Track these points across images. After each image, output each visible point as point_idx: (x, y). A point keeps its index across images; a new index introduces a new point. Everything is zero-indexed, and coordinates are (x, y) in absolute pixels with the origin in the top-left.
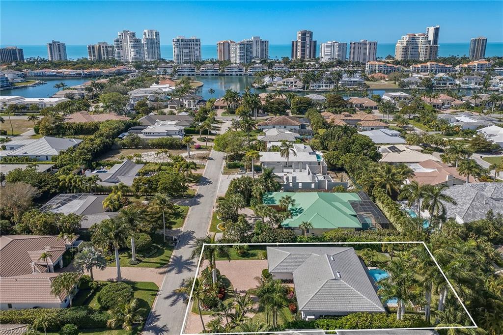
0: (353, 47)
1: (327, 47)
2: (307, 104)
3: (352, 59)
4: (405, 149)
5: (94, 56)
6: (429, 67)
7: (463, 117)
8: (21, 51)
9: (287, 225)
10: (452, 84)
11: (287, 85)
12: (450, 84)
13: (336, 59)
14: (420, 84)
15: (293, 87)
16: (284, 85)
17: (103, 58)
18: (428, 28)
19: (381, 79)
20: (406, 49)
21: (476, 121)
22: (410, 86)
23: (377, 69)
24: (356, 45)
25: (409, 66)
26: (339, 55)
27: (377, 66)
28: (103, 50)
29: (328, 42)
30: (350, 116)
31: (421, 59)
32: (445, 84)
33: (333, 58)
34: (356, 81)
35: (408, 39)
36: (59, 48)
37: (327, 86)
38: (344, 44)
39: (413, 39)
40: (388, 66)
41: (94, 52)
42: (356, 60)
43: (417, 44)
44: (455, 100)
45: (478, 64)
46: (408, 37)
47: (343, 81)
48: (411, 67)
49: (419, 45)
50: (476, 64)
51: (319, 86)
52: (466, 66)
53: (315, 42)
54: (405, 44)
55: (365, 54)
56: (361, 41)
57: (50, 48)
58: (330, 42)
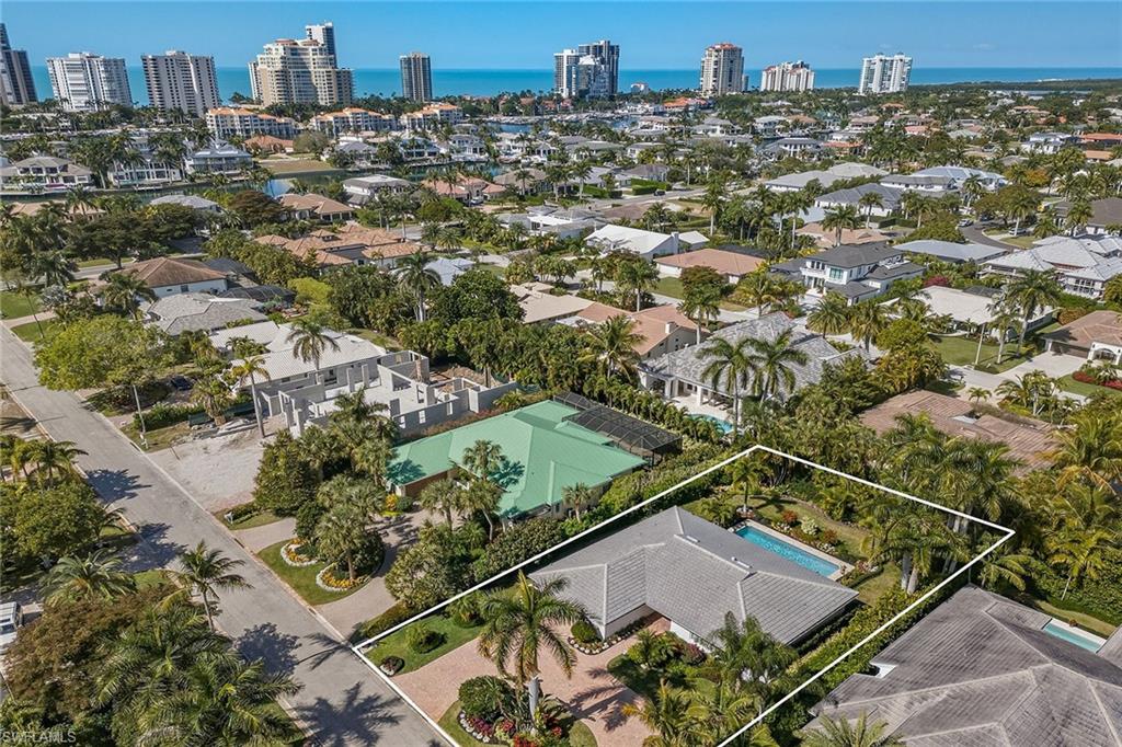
0: (151, 70)
1: (72, 68)
2: (188, 221)
3: (157, 103)
4: (527, 291)
6: (351, 120)
7: (540, 216)
9: (514, 509)
10: (434, 154)
11: (39, 179)
12: (430, 154)
13: (107, 103)
14: (377, 157)
15: (61, 182)
16: (29, 179)
18: (307, 27)
19: (276, 152)
20: (283, 76)
21: (571, 221)
22: (357, 163)
23: (238, 127)
24: (156, 66)
25: (306, 118)
26: (112, 93)
27: (236, 119)
29: (71, 56)
30: (335, 239)
31: (322, 103)
32: (421, 154)
33: (98, 102)
34: (233, 158)
35: (281, 52)
37: (159, 175)
38: (115, 61)
39: (294, 51)
40: (261, 120)
42: (169, 105)
43: (304, 65)
44: (487, 185)
45: (441, 111)
46: (281, 48)
47: (198, 159)
48: (313, 120)
49: (311, 69)
50: (437, 112)
51: (141, 177)
52: (419, 115)
53: (22, 56)
54: (279, 66)
55: (189, 87)
56: (169, 53)
58: (77, 56)
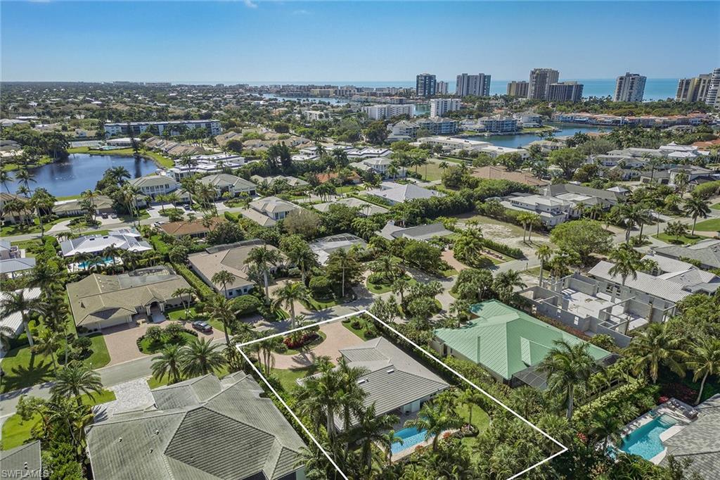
5: (685, 96)
8: (580, 88)
17: (698, 100)
28: (704, 86)
36: (632, 83)
41: (686, 90)
57: (621, 83)
